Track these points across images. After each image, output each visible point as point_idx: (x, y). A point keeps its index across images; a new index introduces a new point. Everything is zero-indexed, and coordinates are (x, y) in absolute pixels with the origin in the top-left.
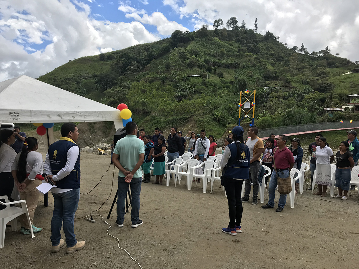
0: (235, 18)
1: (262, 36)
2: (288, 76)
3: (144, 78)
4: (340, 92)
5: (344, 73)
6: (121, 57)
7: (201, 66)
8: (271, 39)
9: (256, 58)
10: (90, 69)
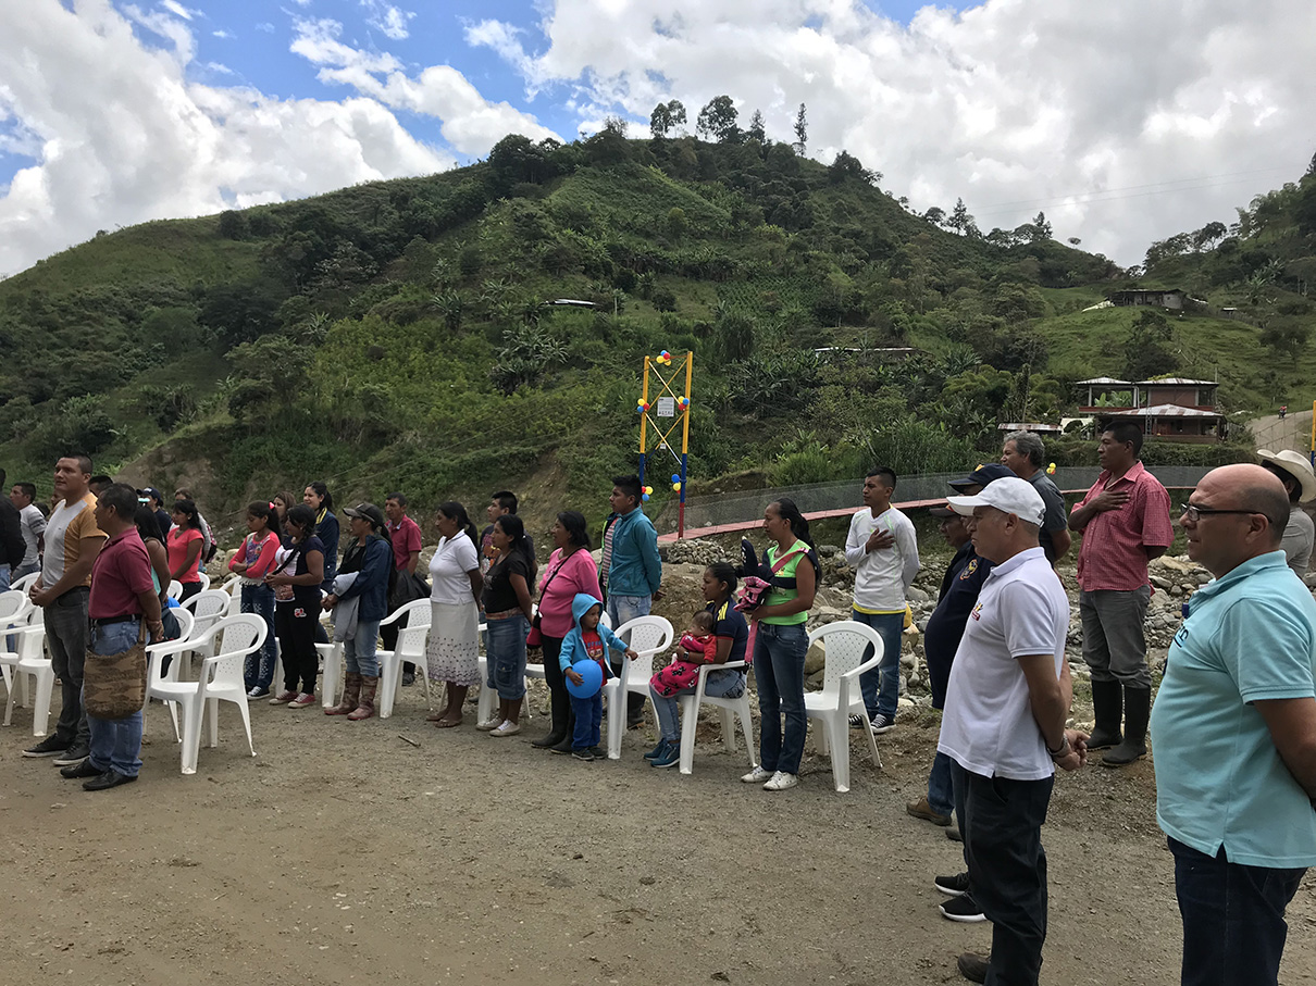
0: (727, 101)
1: (822, 166)
2: (898, 309)
3: (379, 305)
4: (1068, 369)
5: (1089, 304)
6: (301, 225)
7: (597, 268)
8: (853, 180)
9: (794, 246)
10: (181, 269)
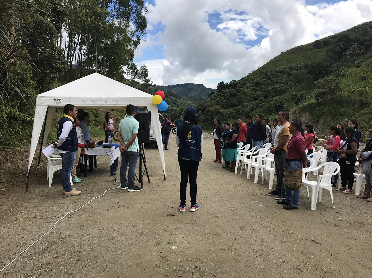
6: (339, 41)
10: (303, 59)
